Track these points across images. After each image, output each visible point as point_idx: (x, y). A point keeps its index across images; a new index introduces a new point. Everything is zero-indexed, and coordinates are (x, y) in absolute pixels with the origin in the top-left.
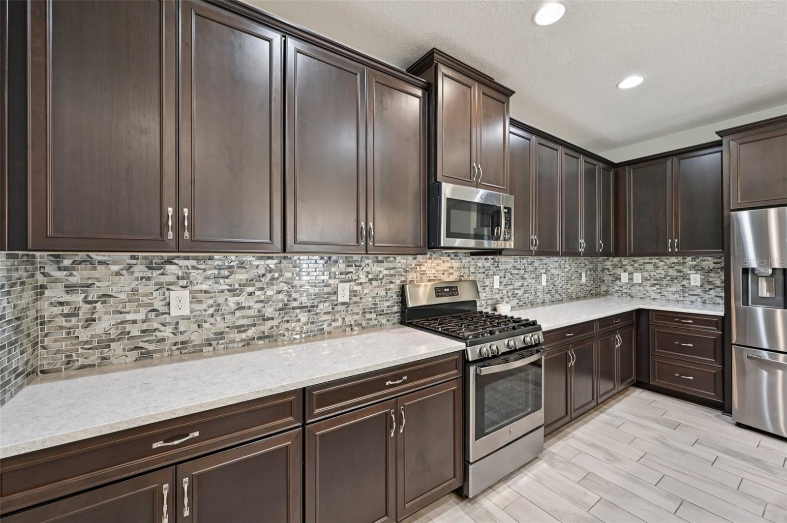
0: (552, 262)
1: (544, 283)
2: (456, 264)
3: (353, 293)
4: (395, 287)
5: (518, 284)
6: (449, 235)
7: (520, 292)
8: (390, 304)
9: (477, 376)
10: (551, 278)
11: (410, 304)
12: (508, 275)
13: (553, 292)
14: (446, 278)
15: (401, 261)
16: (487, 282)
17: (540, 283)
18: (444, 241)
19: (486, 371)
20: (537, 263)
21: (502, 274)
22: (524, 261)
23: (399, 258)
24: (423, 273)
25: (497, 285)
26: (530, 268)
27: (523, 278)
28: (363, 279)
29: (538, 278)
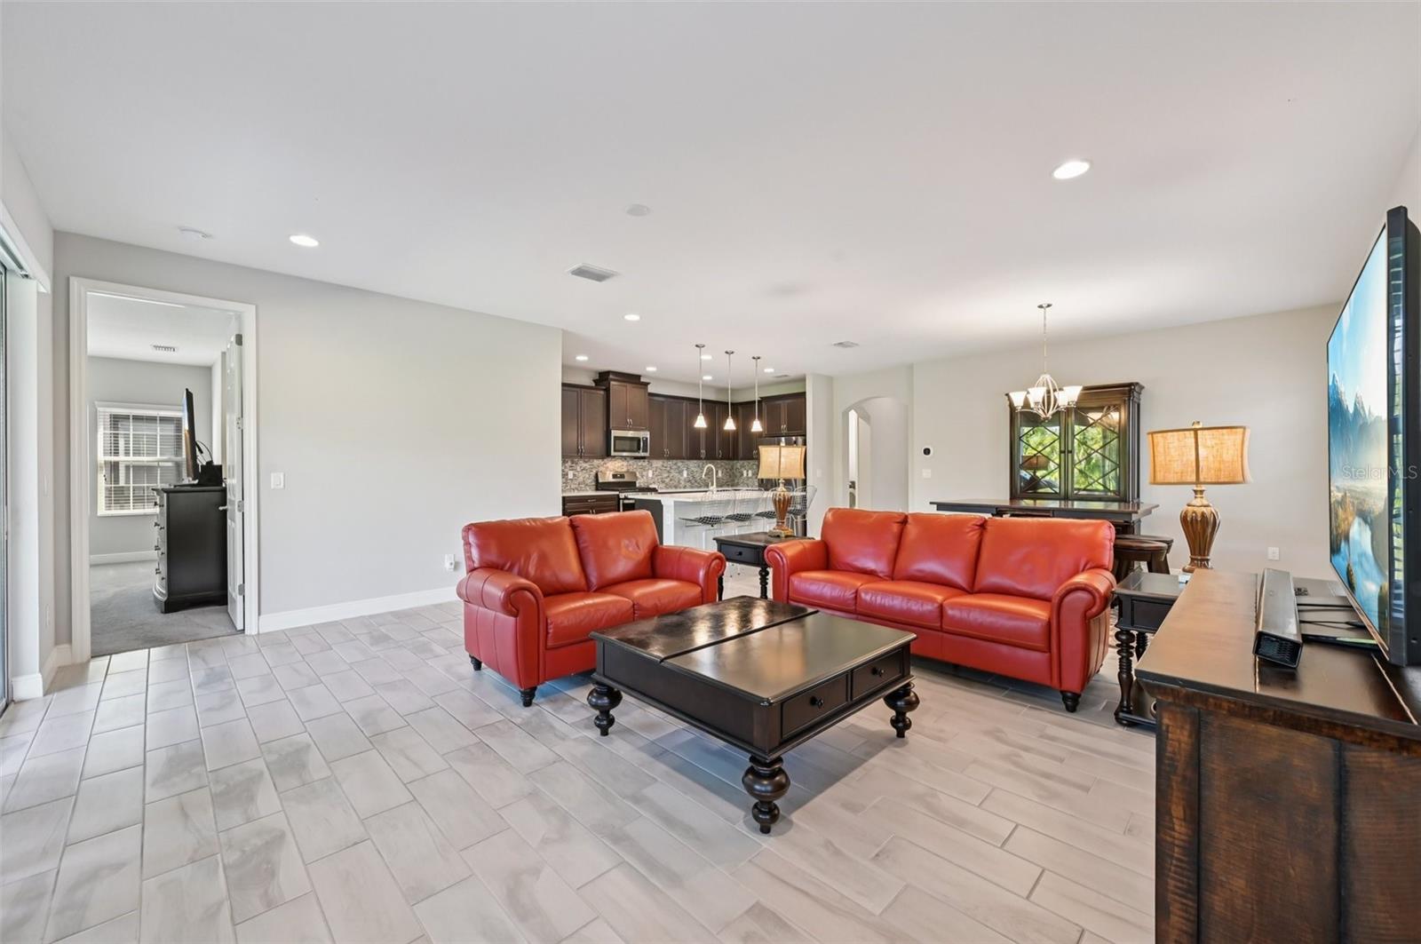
0: (693, 464)
1: (685, 475)
2: (625, 463)
3: (574, 475)
4: (593, 473)
5: (666, 475)
6: (615, 451)
7: (667, 480)
8: (591, 481)
9: (623, 504)
10: (691, 473)
11: (600, 481)
12: (659, 470)
13: (693, 481)
14: (619, 470)
15: (596, 462)
16: (644, 473)
17: (682, 476)
18: (613, 453)
19: (626, 502)
20: (680, 464)
21: (654, 469)
22: (670, 463)
23: (595, 461)
24: (607, 468)
25: (650, 475)
26: (675, 467)
27: (669, 472)
28: (579, 470)
29: (681, 472)
